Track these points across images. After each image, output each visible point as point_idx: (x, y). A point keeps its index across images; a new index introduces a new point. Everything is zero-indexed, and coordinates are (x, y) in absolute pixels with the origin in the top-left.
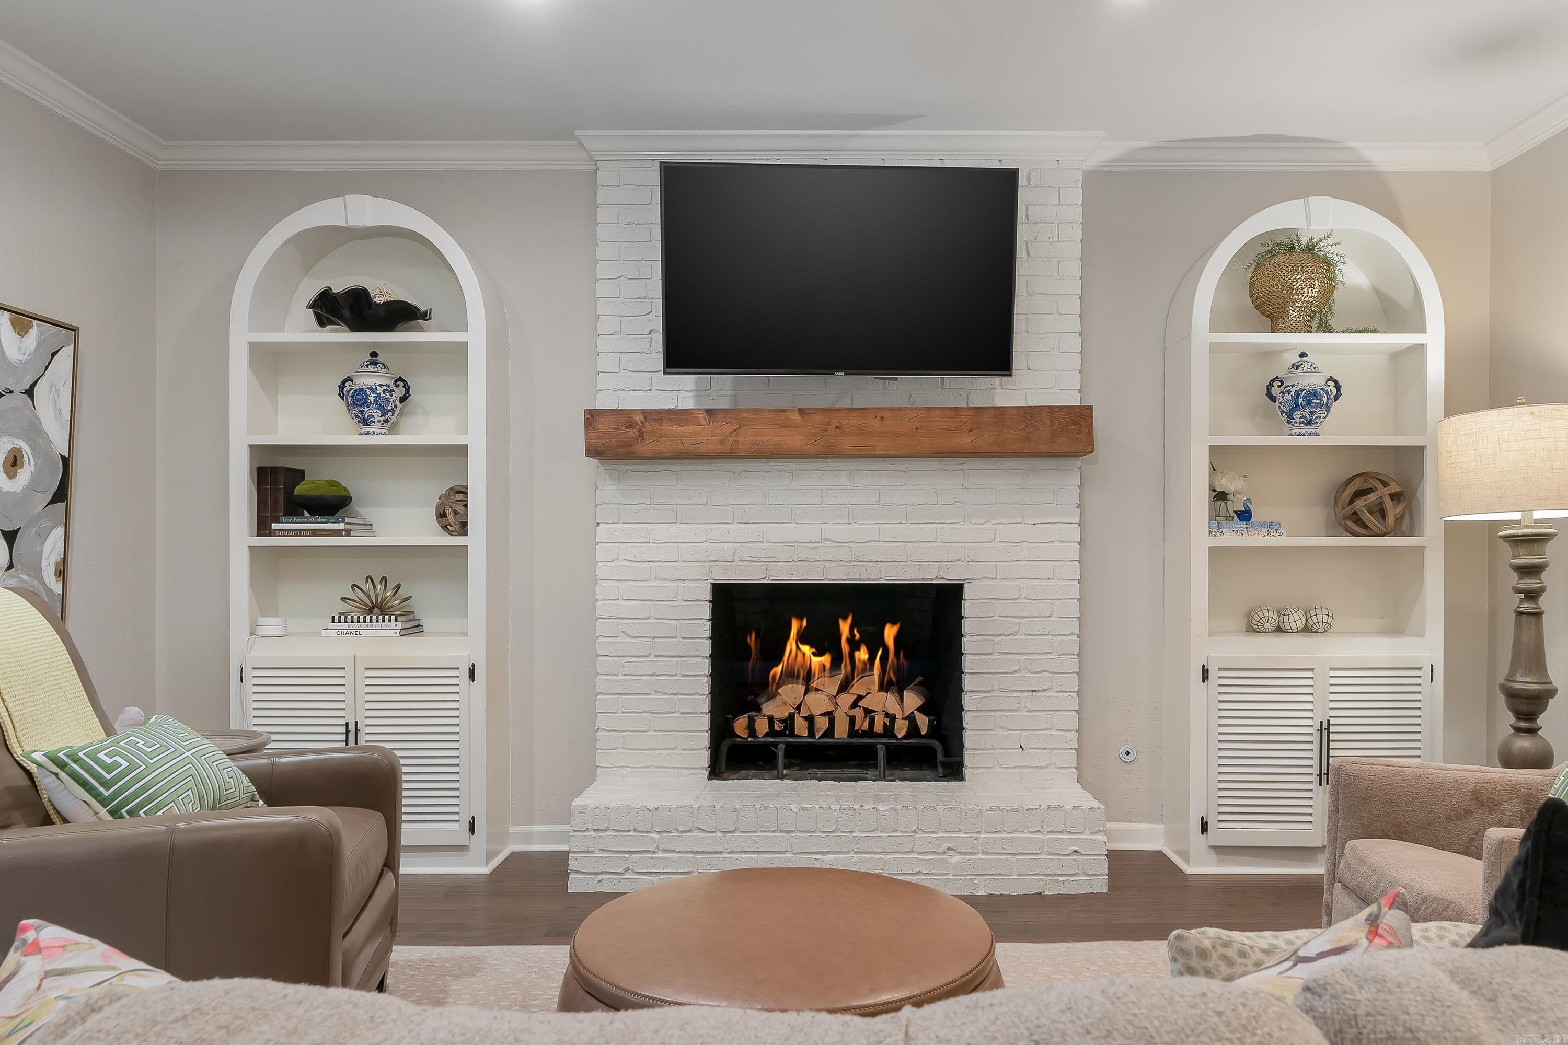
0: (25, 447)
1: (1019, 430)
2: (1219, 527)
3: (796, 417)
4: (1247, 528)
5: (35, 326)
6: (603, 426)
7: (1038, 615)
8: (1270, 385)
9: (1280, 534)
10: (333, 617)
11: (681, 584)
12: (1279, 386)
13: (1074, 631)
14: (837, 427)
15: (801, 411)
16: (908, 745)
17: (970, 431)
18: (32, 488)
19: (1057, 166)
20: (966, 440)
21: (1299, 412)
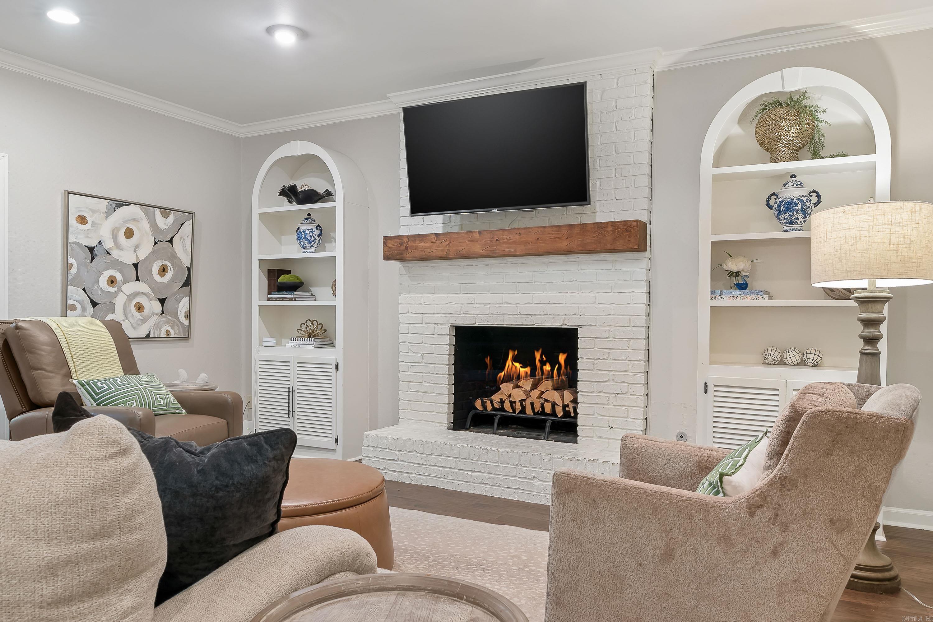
0: (169, 264)
1: (594, 237)
2: (721, 294)
3: (477, 236)
4: (740, 295)
5: (172, 213)
6: (391, 244)
7: (620, 348)
8: (769, 199)
9: (764, 298)
10: (291, 338)
11: (436, 326)
12: (775, 199)
13: (641, 359)
14: (497, 240)
15: (480, 232)
16: (565, 422)
17: (567, 239)
18: (173, 280)
19: (635, 72)
20: (564, 244)
21: (782, 216)
